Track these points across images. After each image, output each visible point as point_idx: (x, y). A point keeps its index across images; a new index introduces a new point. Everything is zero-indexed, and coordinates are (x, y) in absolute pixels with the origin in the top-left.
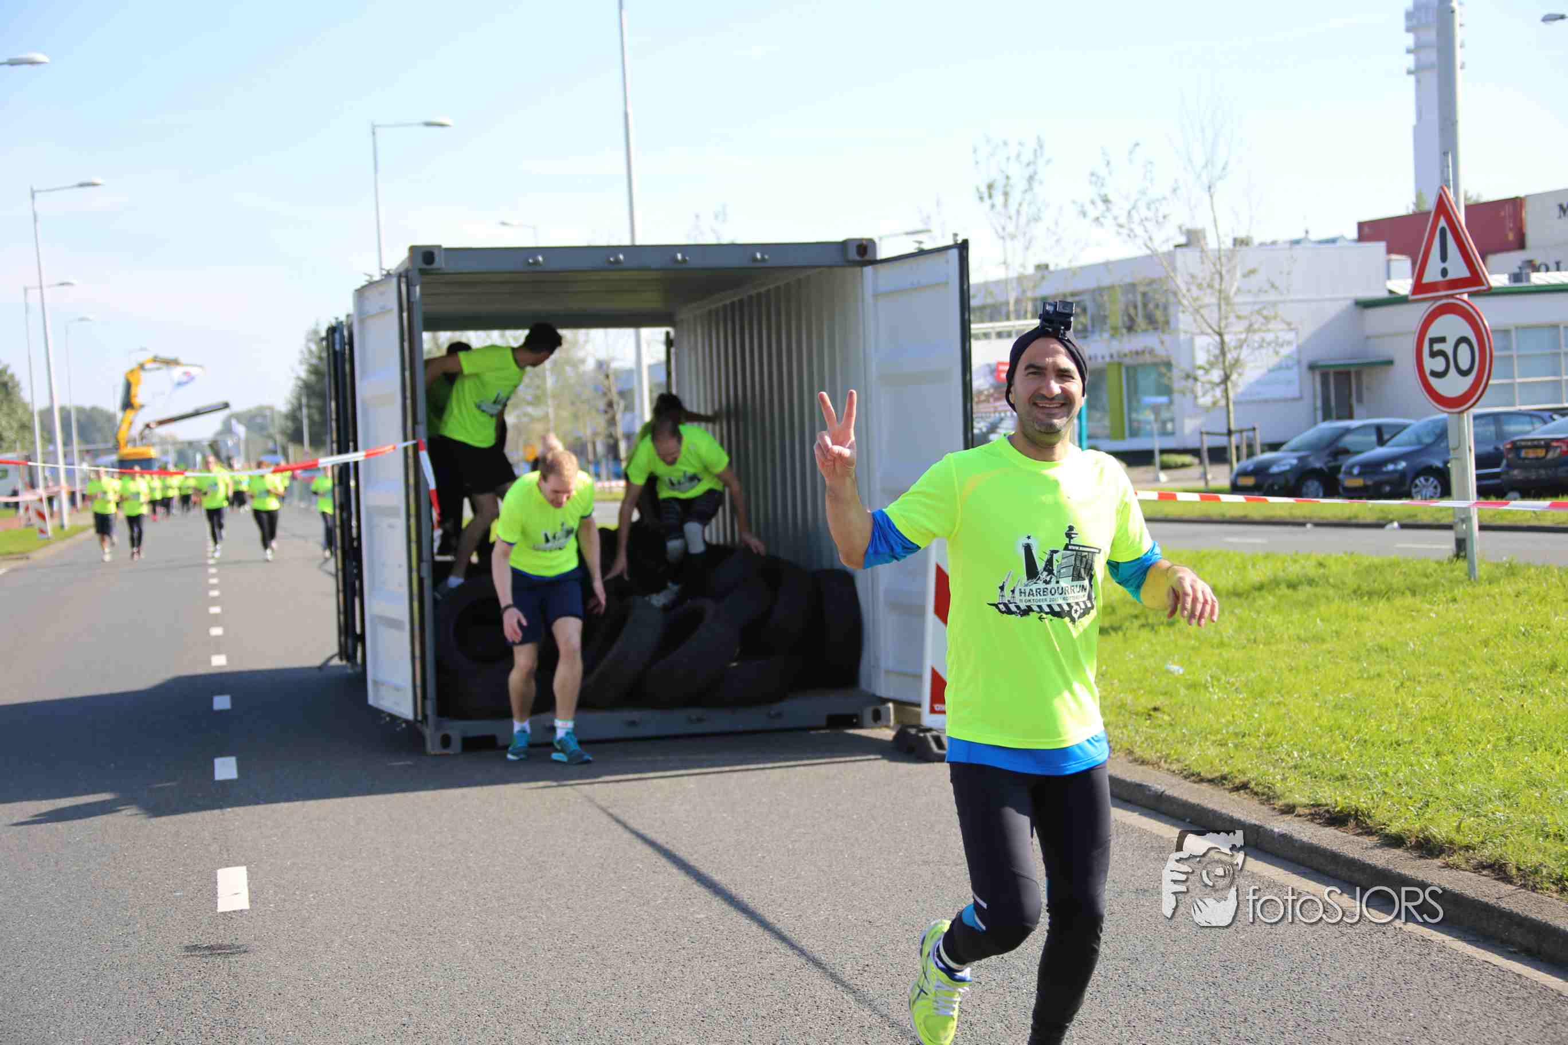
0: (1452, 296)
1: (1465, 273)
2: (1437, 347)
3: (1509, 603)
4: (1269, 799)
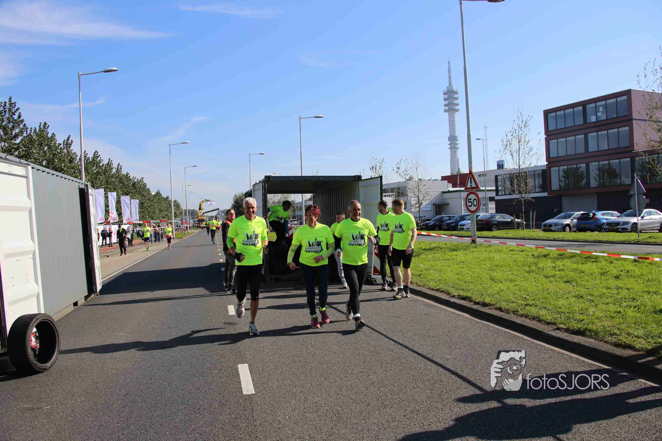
0: (473, 191)
1: (476, 186)
2: (470, 201)
3: (485, 253)
4: (449, 294)
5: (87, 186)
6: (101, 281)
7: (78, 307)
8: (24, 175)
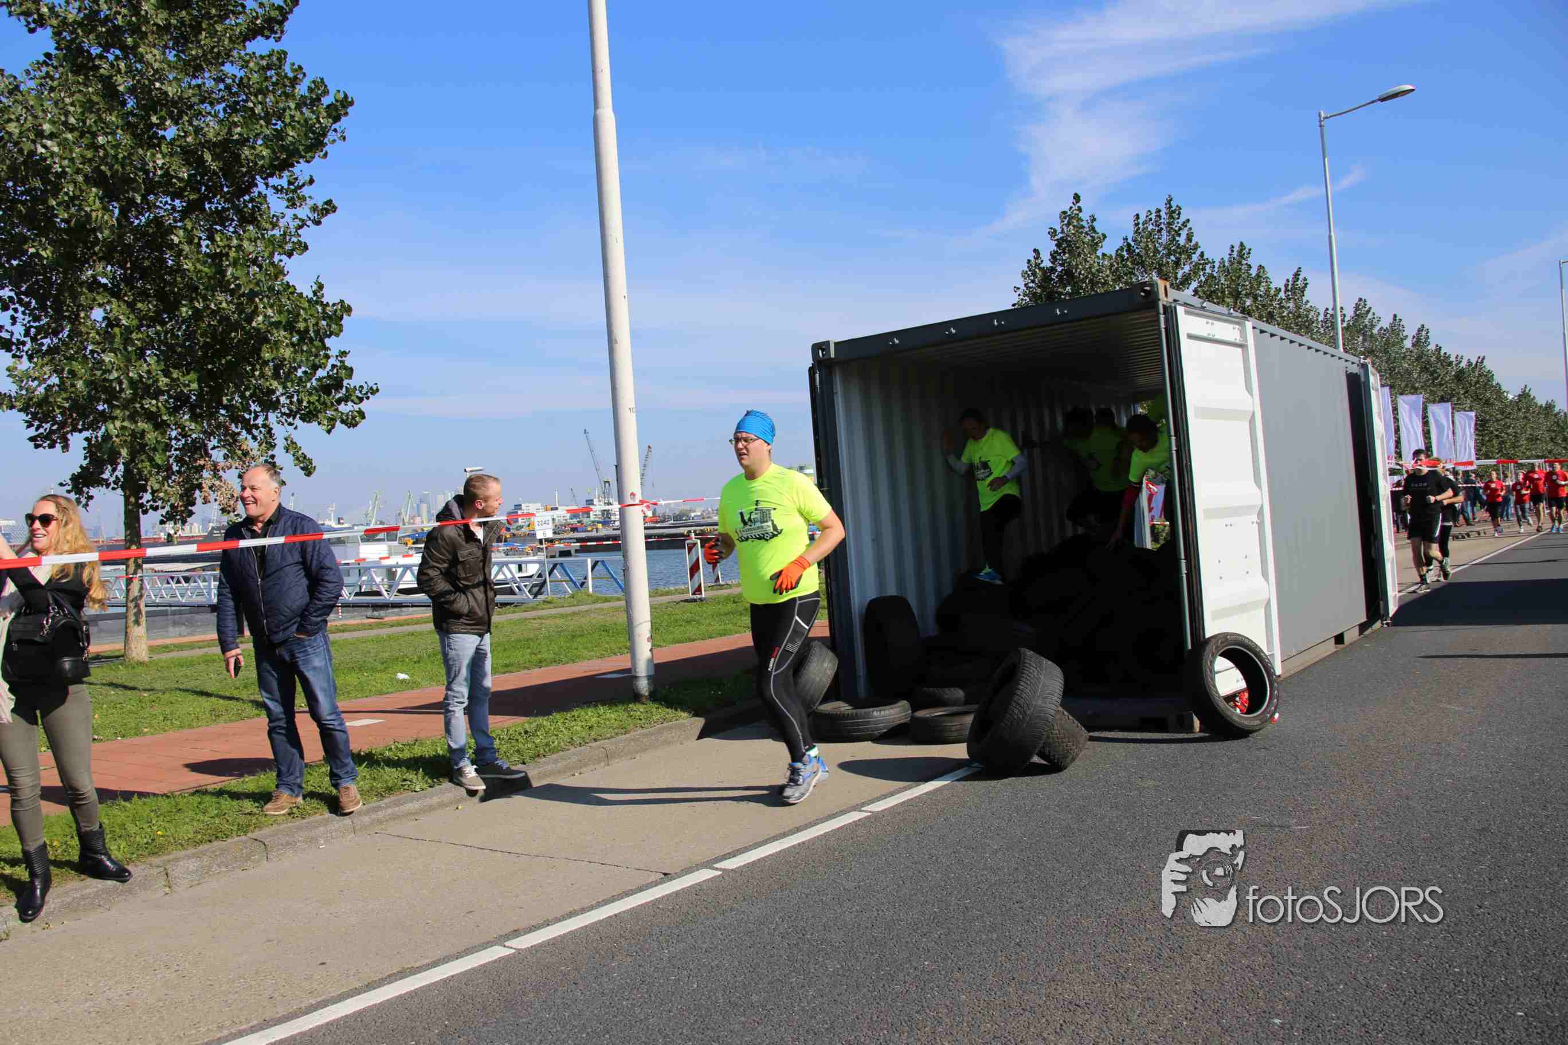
5: (1364, 366)
6: (1398, 595)
7: (1345, 648)
8: (1238, 341)
